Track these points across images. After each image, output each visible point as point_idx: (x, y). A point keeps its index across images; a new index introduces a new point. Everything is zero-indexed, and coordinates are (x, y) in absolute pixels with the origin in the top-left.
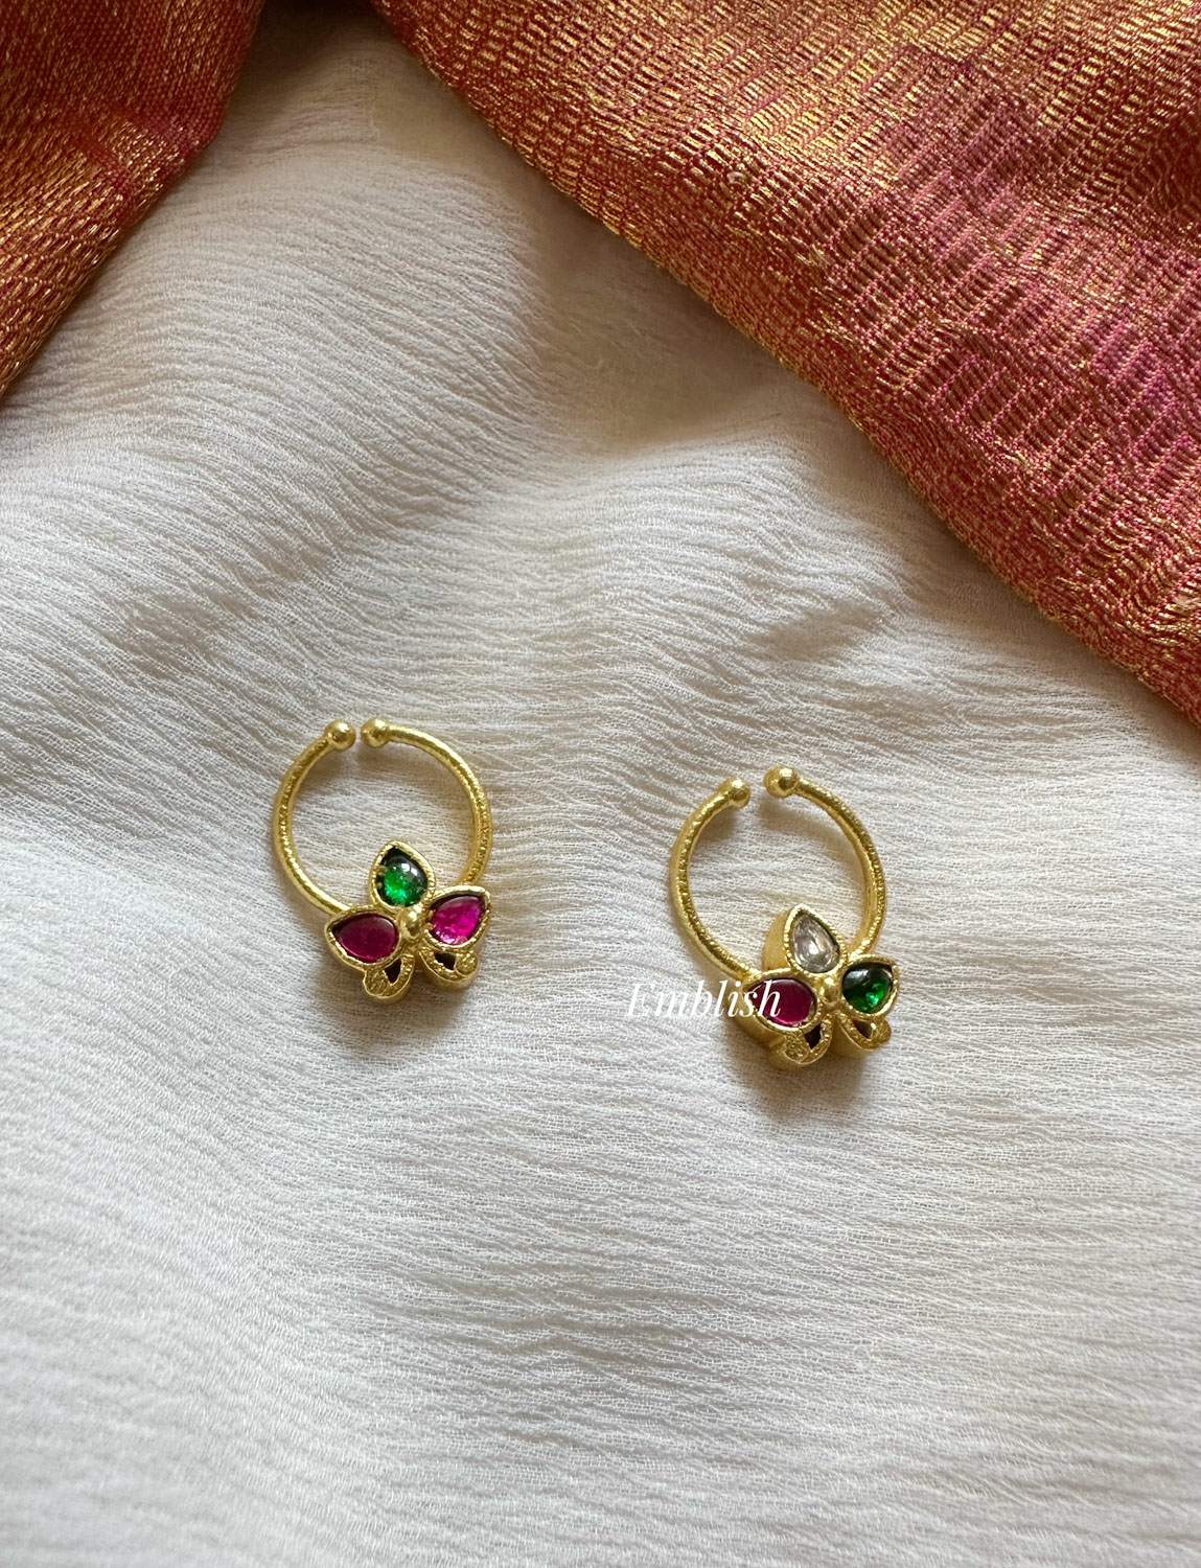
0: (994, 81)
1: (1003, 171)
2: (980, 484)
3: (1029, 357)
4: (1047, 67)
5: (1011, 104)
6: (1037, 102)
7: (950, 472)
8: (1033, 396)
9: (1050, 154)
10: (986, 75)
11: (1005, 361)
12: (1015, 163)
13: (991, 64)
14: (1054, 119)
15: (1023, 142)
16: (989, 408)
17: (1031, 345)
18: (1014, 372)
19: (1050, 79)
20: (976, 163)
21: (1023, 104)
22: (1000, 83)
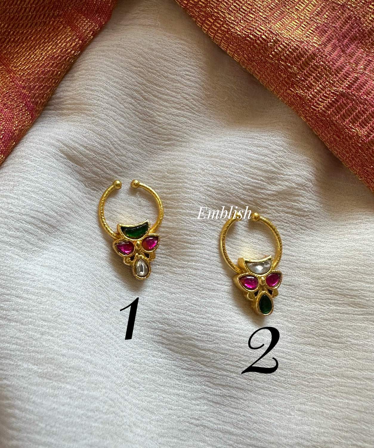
0: (352, 11)
1: (353, 39)
2: (343, 138)
3: (361, 98)
4: (368, 7)
5: (356, 18)
6: (364, 18)
7: (334, 134)
8: (362, 111)
9: (367, 35)
10: (349, 9)
11: (354, 100)
12: (357, 37)
13: (351, 5)
14: (369, 24)
15: (359, 31)
16: (348, 115)
17: (362, 95)
18: (357, 104)
19: (369, 11)
20: (345, 37)
21: (360, 18)
22: (353, 12)
